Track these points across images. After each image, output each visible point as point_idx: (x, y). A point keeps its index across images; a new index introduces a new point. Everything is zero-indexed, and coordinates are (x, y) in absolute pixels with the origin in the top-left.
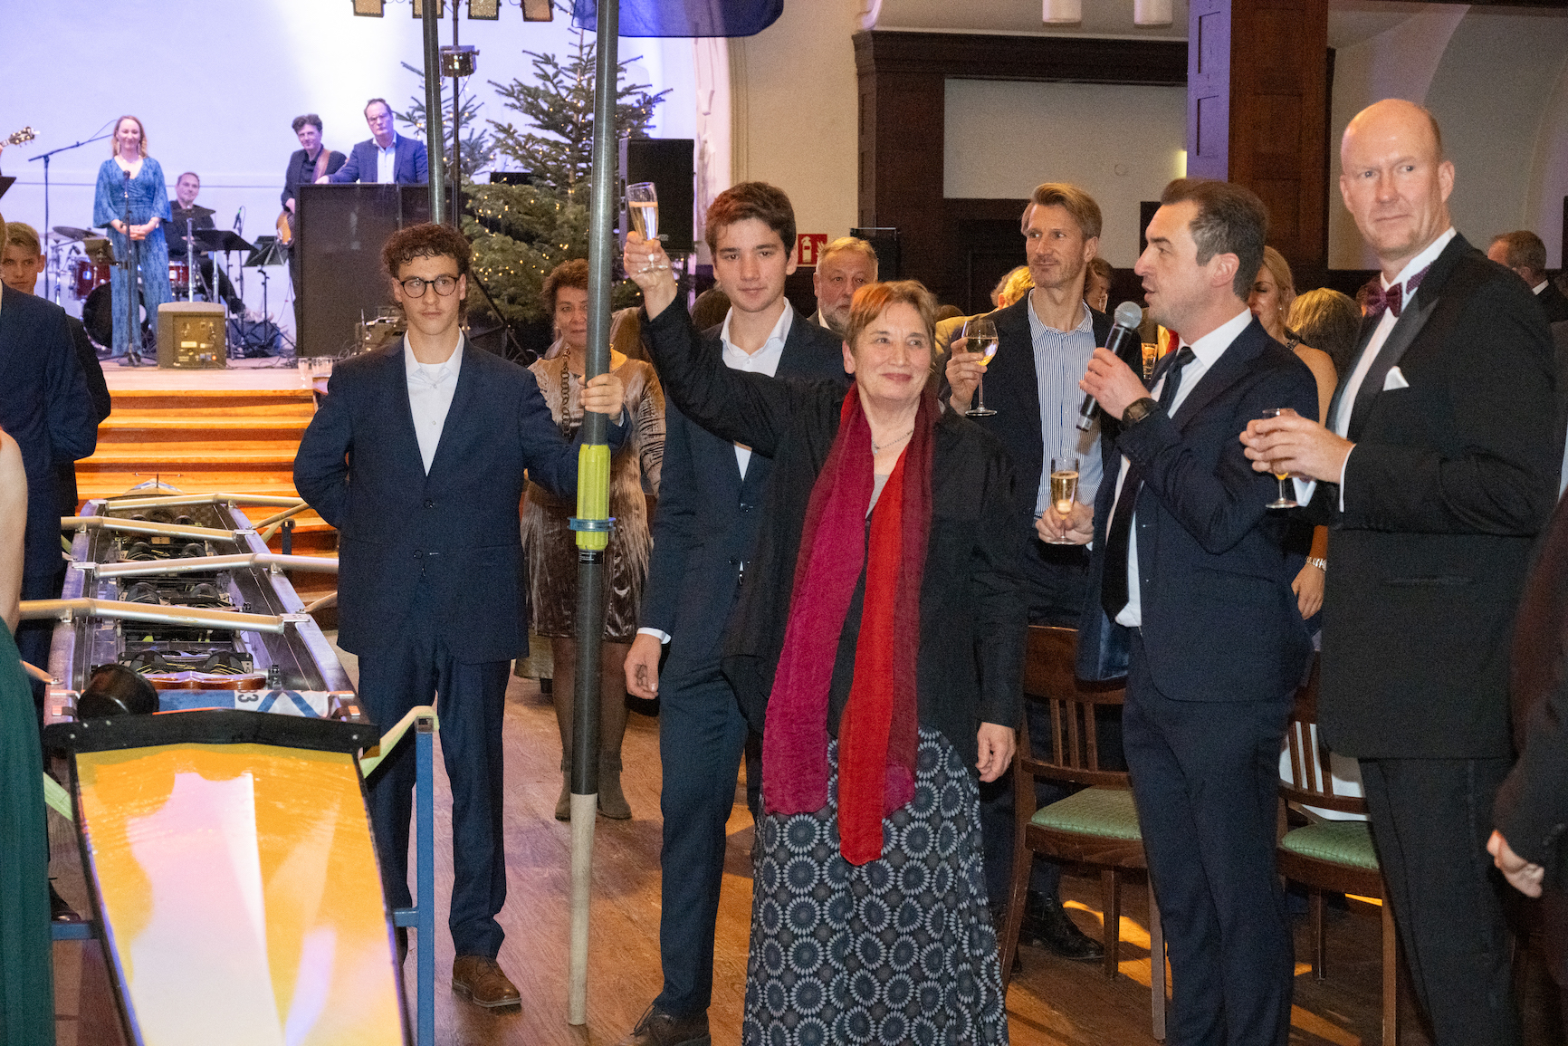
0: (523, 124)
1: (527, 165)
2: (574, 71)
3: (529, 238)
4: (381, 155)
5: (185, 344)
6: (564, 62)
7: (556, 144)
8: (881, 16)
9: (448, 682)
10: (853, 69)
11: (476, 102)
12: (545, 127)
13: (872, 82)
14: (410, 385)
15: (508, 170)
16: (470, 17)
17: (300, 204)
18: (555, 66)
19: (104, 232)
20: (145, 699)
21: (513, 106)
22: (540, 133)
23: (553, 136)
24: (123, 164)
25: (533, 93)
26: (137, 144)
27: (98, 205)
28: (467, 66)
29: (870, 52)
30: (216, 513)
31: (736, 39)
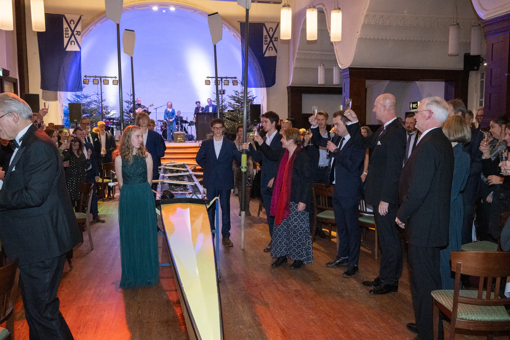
0: (233, 102)
1: (234, 109)
2: (241, 93)
3: (234, 121)
4: (210, 108)
5: (178, 139)
6: (239, 92)
7: (238, 105)
8: (291, 84)
9: (221, 192)
10: (287, 92)
11: (225, 99)
12: (236, 102)
13: (290, 94)
14: (214, 145)
15: (230, 110)
16: (224, 85)
17: (197, 116)
18: (238, 93)
19: (165, 121)
20: (172, 196)
21: (231, 99)
22: (236, 104)
23: (238, 104)
24: (168, 109)
25: (234, 97)
26: (171, 106)
27: (165, 116)
28: (224, 93)
29: (290, 90)
30: (183, 166)
31: (268, 88)
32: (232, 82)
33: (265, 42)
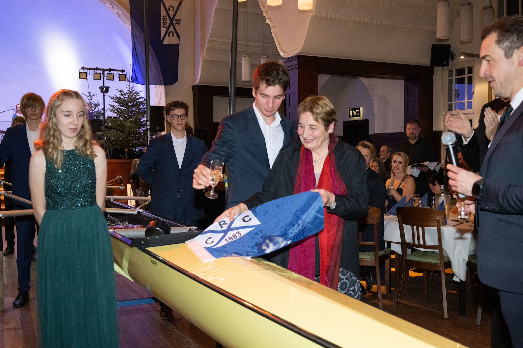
8: (199, 82)
10: (192, 93)
13: (197, 96)
14: (174, 144)
28: (107, 91)
29: (196, 90)
31: (167, 86)
32: (118, 76)
33: (164, 24)
